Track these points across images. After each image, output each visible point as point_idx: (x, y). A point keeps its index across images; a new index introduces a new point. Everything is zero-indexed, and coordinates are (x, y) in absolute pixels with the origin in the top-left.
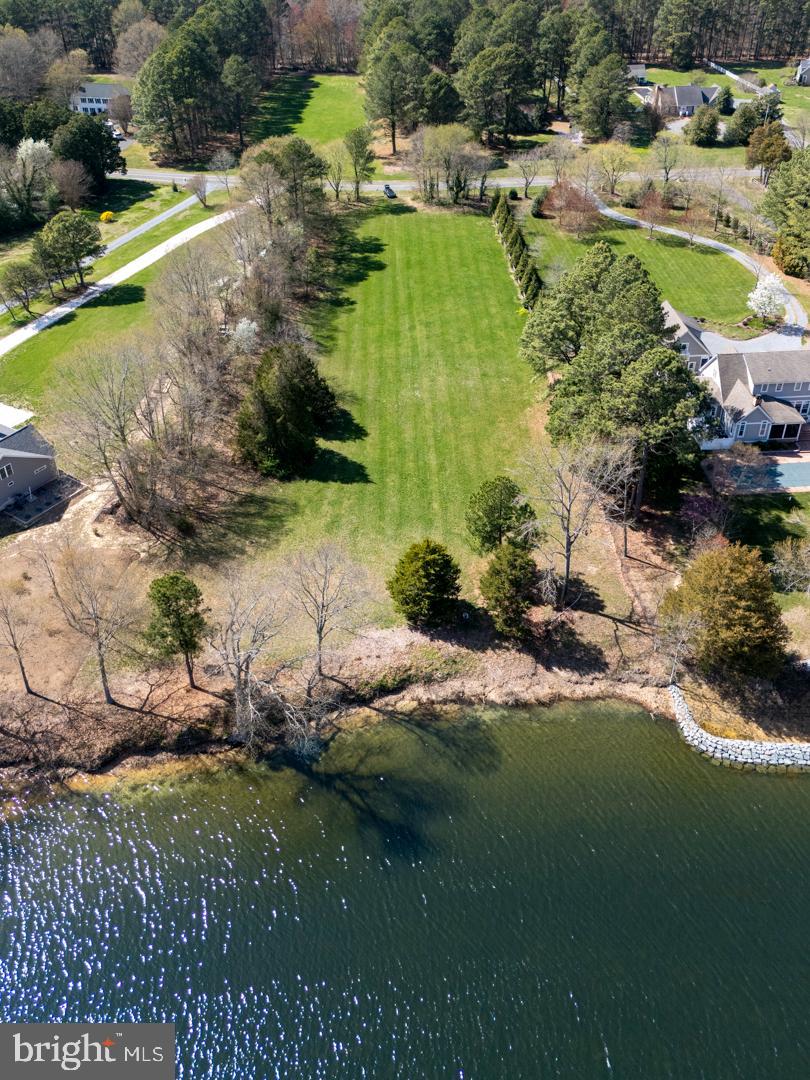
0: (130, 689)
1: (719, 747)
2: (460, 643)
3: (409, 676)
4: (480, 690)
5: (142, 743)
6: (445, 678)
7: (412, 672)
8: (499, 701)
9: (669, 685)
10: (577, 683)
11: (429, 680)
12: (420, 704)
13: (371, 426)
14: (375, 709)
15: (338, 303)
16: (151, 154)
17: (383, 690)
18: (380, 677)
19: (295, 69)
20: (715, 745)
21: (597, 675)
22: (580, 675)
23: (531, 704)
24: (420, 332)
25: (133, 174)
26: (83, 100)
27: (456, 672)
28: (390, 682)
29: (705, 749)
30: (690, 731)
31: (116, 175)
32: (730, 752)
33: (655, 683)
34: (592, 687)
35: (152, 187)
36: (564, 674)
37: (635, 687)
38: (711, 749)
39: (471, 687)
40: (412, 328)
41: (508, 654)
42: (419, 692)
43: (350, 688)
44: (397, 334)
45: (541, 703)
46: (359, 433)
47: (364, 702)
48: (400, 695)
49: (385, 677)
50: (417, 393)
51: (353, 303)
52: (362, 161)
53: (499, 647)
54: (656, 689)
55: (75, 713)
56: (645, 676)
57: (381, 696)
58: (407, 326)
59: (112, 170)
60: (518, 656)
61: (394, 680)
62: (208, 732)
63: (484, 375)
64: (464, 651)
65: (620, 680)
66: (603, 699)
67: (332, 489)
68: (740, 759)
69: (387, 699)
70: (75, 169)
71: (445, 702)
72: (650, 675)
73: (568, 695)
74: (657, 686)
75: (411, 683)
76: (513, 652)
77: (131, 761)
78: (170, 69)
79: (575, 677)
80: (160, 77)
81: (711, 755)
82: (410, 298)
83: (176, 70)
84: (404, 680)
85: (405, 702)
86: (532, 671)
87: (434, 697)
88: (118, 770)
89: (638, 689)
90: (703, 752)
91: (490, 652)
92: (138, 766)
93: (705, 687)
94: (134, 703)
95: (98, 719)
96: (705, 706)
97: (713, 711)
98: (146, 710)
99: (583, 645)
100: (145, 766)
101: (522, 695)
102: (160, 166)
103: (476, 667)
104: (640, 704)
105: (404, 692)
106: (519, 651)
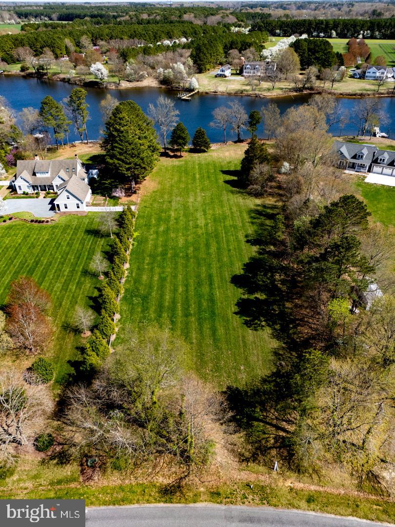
13: (222, 184)
24: (201, 222)
40: (206, 225)
44: (215, 220)
50: (203, 195)
51: (248, 241)
58: (210, 225)
63: (170, 202)
82: (208, 246)
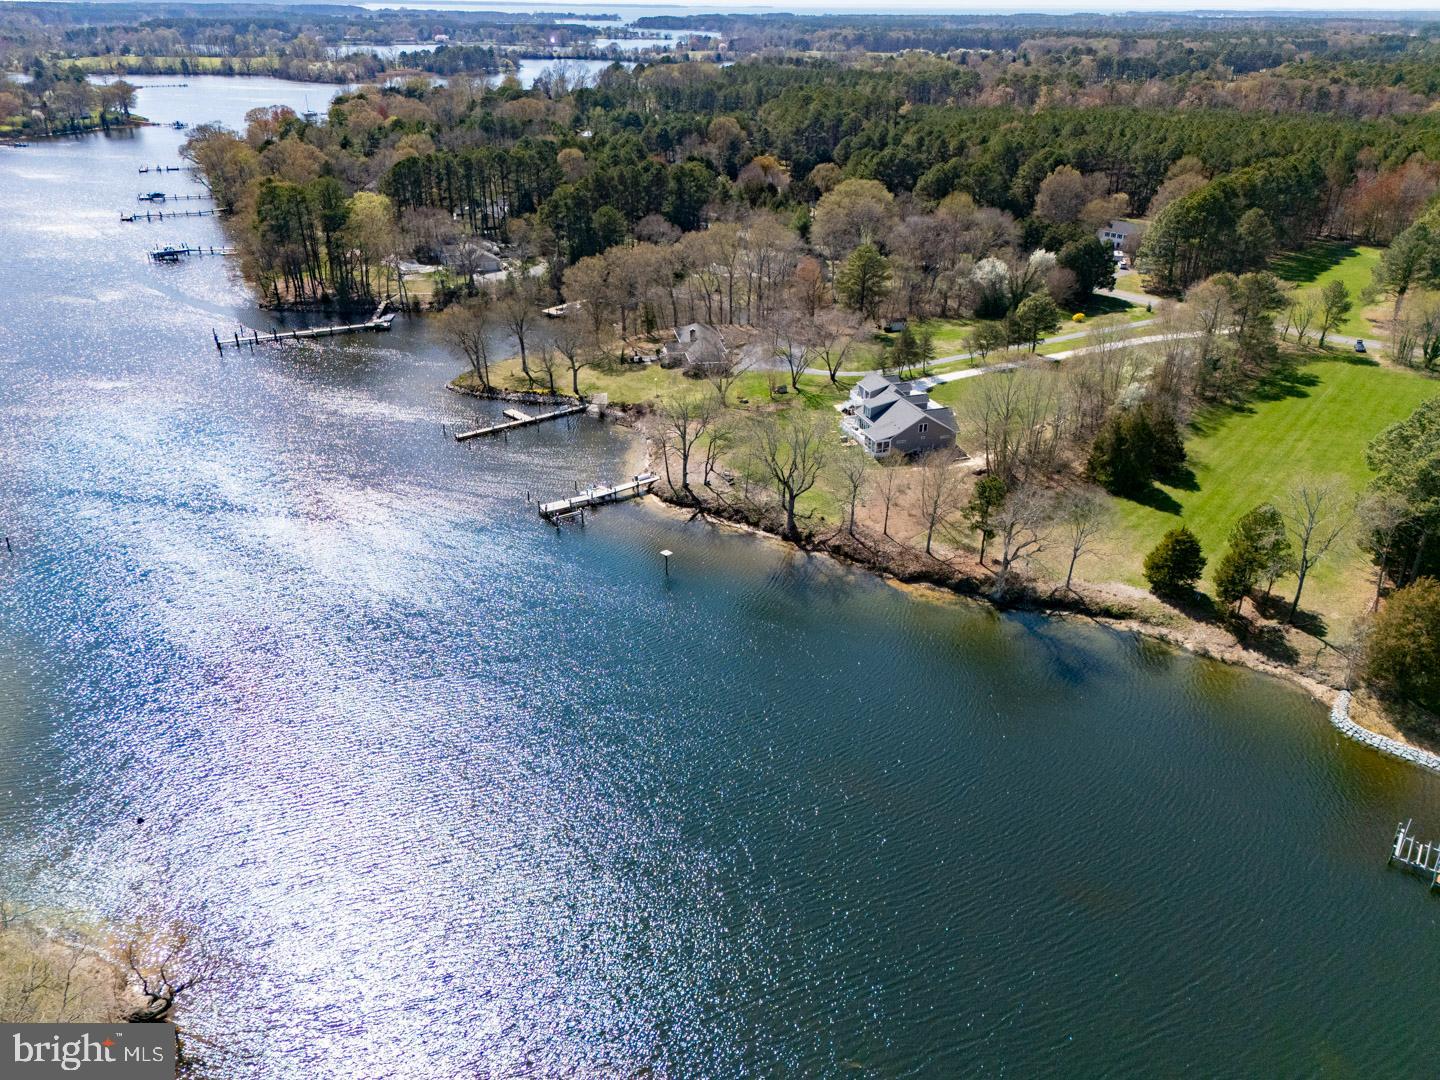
0: (943, 553)
1: (1355, 729)
2: (1183, 610)
3: (1131, 613)
4: (1181, 639)
5: (938, 577)
6: (1158, 624)
7: (1136, 611)
8: (1191, 649)
9: (1343, 689)
10: (1263, 663)
11: (1145, 621)
12: (1130, 630)
13: (1207, 488)
14: (1096, 621)
15: (1239, 409)
16: (1143, 281)
18: (1109, 605)
19: (1342, 239)
20: (1351, 727)
21: (1284, 664)
22: (1269, 659)
23: (1216, 660)
24: (1304, 444)
25: (1118, 293)
26: (1107, 234)
27: (1169, 624)
28: (1115, 610)
29: (1341, 727)
30: (1338, 715)
31: (1104, 292)
32: (1362, 735)
33: (1330, 684)
34: (1273, 670)
35: (1130, 305)
36: (1255, 655)
37: (1312, 682)
38: (1346, 728)
39: (1174, 635)
40: (1298, 440)
41: (1217, 629)
42: (1135, 625)
43: (1083, 602)
44: (1280, 440)
45: (1224, 662)
46: (1194, 487)
47: (1091, 614)
48: (1119, 621)
49: (1112, 605)
50: (1266, 479)
51: (1255, 412)
52: (1335, 310)
53: (1212, 624)
54: (1330, 688)
55: (905, 551)
56: (1324, 677)
57: (1105, 616)
58: (1295, 438)
59: (1102, 286)
60: (1225, 633)
61: (1119, 610)
62: (978, 587)
64: (1183, 616)
65: (1301, 673)
66: (1279, 678)
67: (1146, 510)
68: (1368, 741)
69: (1108, 620)
70: (1069, 275)
71: (1150, 636)
72: (1329, 678)
73: (1250, 666)
74: (1331, 686)
75: (1131, 618)
76: (1223, 630)
77: (924, 585)
78: (1188, 211)
79: (1264, 659)
80: (1176, 217)
81: (1344, 731)
83: (1193, 213)
84: (1126, 614)
85: (1122, 626)
86: (1230, 644)
87: (1143, 631)
88: (916, 585)
89: (1314, 683)
90: (1339, 728)
91: (1203, 624)
92: (929, 589)
93: (1373, 700)
94: (942, 558)
95: (917, 557)
96: (1365, 710)
97: (1370, 713)
98: (948, 563)
99: (1285, 646)
100: (933, 590)
101: (1213, 653)
102: (1147, 292)
103: (1186, 627)
104: (1307, 691)
105: (1124, 621)
106: (1228, 631)
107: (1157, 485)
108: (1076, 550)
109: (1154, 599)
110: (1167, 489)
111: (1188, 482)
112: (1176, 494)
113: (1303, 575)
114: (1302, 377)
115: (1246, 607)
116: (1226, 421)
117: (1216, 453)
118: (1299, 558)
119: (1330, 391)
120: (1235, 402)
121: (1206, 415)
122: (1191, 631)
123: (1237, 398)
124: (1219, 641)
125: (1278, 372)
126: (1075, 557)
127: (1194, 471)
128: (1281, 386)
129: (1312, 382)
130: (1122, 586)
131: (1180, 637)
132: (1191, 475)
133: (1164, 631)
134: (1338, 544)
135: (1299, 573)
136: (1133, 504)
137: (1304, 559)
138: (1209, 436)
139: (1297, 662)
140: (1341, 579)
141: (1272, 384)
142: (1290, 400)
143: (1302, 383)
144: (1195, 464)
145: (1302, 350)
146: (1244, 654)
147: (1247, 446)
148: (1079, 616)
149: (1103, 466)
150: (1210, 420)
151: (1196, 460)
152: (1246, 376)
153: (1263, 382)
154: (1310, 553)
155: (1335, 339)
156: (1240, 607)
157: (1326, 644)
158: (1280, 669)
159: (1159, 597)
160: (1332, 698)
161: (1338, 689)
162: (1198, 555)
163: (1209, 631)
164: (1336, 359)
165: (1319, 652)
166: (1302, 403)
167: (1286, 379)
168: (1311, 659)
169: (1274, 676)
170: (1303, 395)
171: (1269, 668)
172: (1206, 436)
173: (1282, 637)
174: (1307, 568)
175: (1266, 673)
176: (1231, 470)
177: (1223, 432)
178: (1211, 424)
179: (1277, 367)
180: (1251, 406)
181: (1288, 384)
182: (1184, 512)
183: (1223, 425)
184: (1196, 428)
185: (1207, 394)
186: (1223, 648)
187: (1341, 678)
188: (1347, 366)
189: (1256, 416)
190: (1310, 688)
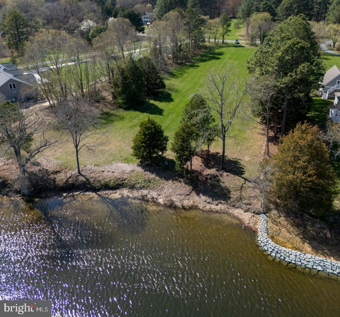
1: (276, 250)
2: (158, 174)
3: (123, 183)
4: (155, 196)
6: (141, 188)
8: (162, 203)
9: (261, 213)
10: (209, 203)
11: (132, 187)
12: (122, 197)
14: (98, 195)
15: (193, 66)
17: (107, 187)
18: (108, 180)
20: (273, 248)
21: (222, 201)
22: (212, 199)
23: (179, 208)
27: (148, 186)
29: (266, 249)
30: (262, 238)
32: (281, 254)
33: (253, 211)
34: (216, 207)
36: (203, 198)
37: (241, 211)
38: (270, 250)
41: (179, 183)
42: (125, 192)
43: (89, 182)
45: (184, 208)
46: (170, 100)
47: (95, 190)
48: (115, 191)
49: (110, 181)
52: (226, 27)
53: (176, 180)
54: (253, 214)
56: (248, 206)
57: (105, 190)
59: (140, 32)
60: (184, 185)
61: (114, 183)
64: (157, 178)
65: (234, 206)
66: (220, 213)
68: (287, 259)
69: (107, 192)
71: (134, 198)
72: (251, 206)
73: (201, 208)
74: (254, 213)
75: (123, 187)
76: (183, 183)
79: (209, 200)
81: (269, 253)
84: (120, 185)
85: (116, 195)
86: (188, 193)
87: (131, 195)
89: (242, 212)
90: (265, 251)
91: (170, 181)
93: (282, 218)
96: (278, 228)
97: (282, 231)
99: (222, 187)
101: (176, 203)
103: (159, 186)
104: (239, 220)
105: (118, 191)
106: (186, 183)
107: (152, 102)
108: (76, 146)
109: (140, 169)
110: (157, 103)
111: (168, 98)
112: (160, 105)
113: (224, 137)
114: (217, 53)
115: (196, 163)
116: (187, 71)
117: (182, 84)
118: (220, 127)
119: (228, 56)
120: (190, 64)
121: (178, 69)
122: (162, 189)
123: (191, 62)
124: (180, 192)
125: (208, 52)
126: (77, 152)
127: (171, 93)
128: (210, 56)
129: (221, 54)
130: (120, 165)
131: (154, 194)
132: (169, 95)
133: (145, 192)
134: (240, 113)
135: (222, 136)
136: (137, 113)
137: (222, 125)
138: (179, 77)
139: (230, 198)
140: (246, 136)
141: (206, 56)
142: (213, 61)
143: (217, 55)
144: (172, 90)
145: (217, 45)
146: (196, 198)
147: (196, 80)
148: (88, 193)
149: (120, 94)
150: (180, 71)
151: (173, 88)
152: (195, 54)
153: (202, 56)
154: (225, 121)
155: (228, 41)
156: (191, 165)
157: (246, 179)
158: (220, 205)
159: (143, 168)
160: (256, 223)
161: (258, 214)
162: (162, 136)
163: (174, 186)
164: (229, 46)
165: (242, 187)
166: (217, 61)
167: (211, 54)
168: (238, 193)
169: (217, 212)
170: (218, 59)
171: (213, 206)
172: (177, 77)
173: (219, 181)
174: (225, 132)
175: (211, 211)
176: (189, 90)
177: (185, 75)
178: (181, 73)
179: (207, 51)
180: (197, 64)
181: (212, 56)
182: (165, 113)
183: (186, 72)
184: (172, 75)
185: (178, 62)
186: (183, 197)
187: (258, 205)
188: (234, 48)
189: (199, 68)
190: (241, 217)
